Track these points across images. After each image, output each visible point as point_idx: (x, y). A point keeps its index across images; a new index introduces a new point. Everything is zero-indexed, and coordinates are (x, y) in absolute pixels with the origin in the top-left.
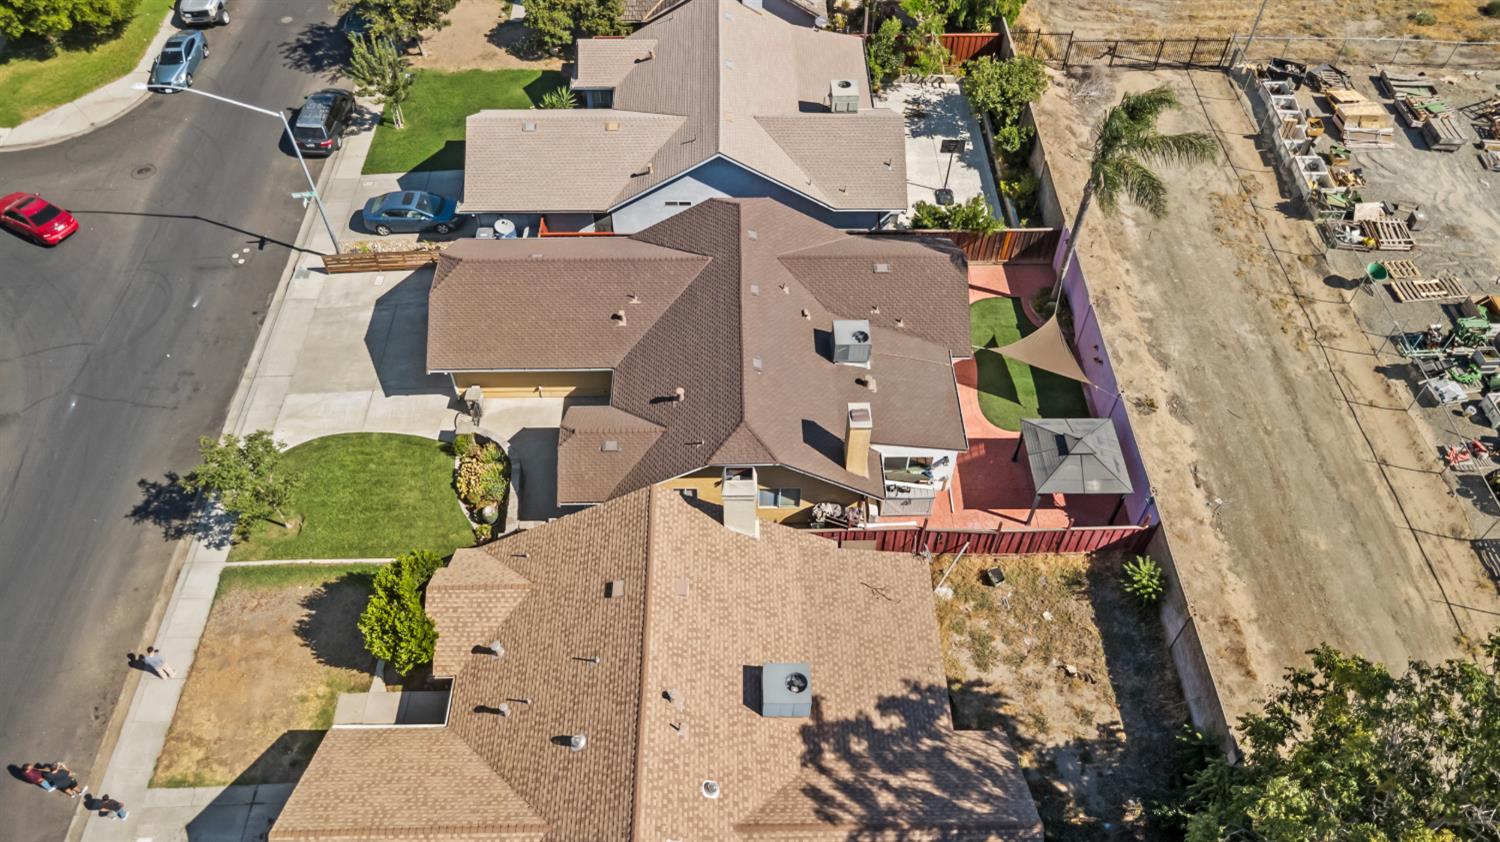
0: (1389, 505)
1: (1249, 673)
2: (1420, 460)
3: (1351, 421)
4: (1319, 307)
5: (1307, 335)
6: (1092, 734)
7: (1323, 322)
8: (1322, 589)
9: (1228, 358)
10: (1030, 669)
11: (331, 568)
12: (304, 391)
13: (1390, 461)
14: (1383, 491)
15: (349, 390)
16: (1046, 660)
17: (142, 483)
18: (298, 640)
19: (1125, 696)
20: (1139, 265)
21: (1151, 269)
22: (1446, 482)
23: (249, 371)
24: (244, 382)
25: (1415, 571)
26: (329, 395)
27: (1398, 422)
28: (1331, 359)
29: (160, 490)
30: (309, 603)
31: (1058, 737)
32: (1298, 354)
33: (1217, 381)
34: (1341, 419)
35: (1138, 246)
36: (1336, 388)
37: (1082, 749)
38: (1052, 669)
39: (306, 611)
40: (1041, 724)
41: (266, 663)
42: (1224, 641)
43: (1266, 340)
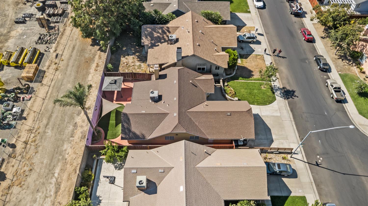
0: (50, 92)
1: (97, 64)
2: (36, 99)
3: (43, 109)
4: (24, 139)
5: (34, 131)
6: (126, 57)
7: (27, 135)
8: (75, 78)
9: (59, 125)
10: (133, 64)
11: (252, 80)
12: (277, 116)
13: (42, 99)
14: (49, 94)
15: (267, 116)
16: (129, 65)
17: (298, 97)
18: (252, 70)
19: (119, 61)
20: (63, 156)
21: (61, 155)
22: (35, 93)
23: (293, 123)
24: (292, 120)
25: (55, 80)
26: (271, 115)
27: (33, 107)
28: (34, 124)
29: (293, 95)
30: (253, 75)
31: (131, 57)
32: (41, 126)
33: (66, 119)
34: (44, 109)
35: (59, 164)
36: (39, 117)
37: (128, 55)
38: (129, 64)
39: (253, 74)
40: (133, 58)
41: (255, 67)
42: (99, 68)
43: (46, 130)
